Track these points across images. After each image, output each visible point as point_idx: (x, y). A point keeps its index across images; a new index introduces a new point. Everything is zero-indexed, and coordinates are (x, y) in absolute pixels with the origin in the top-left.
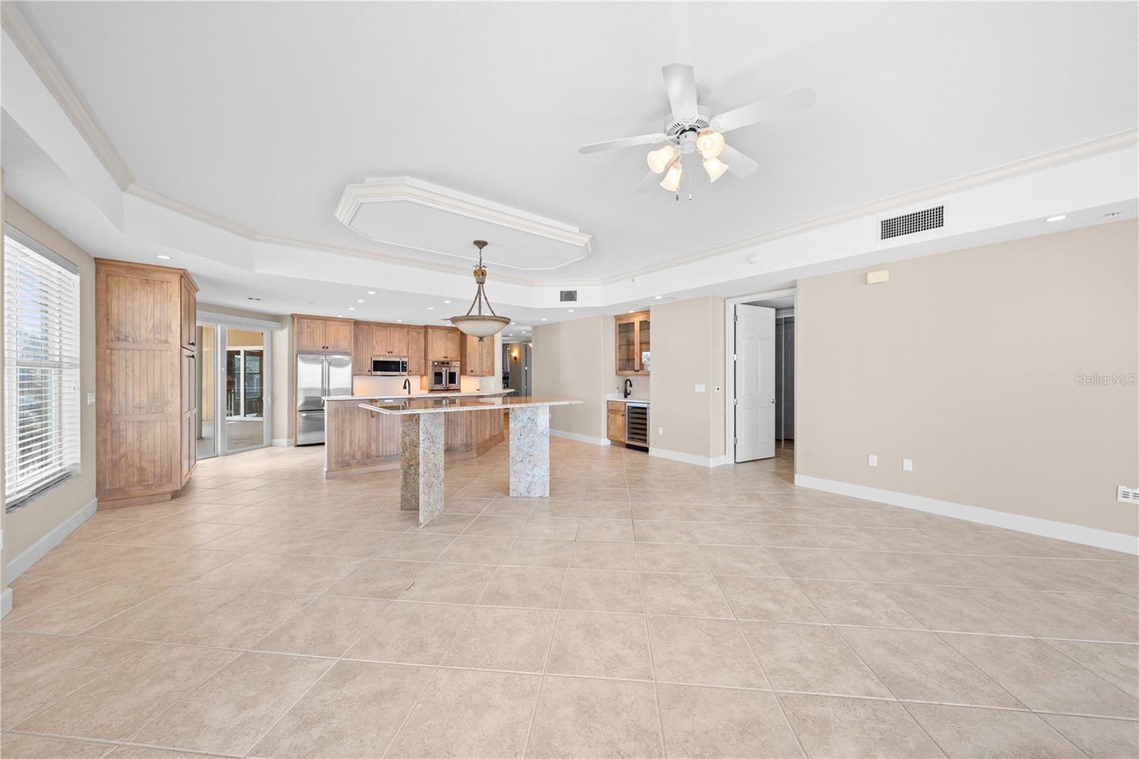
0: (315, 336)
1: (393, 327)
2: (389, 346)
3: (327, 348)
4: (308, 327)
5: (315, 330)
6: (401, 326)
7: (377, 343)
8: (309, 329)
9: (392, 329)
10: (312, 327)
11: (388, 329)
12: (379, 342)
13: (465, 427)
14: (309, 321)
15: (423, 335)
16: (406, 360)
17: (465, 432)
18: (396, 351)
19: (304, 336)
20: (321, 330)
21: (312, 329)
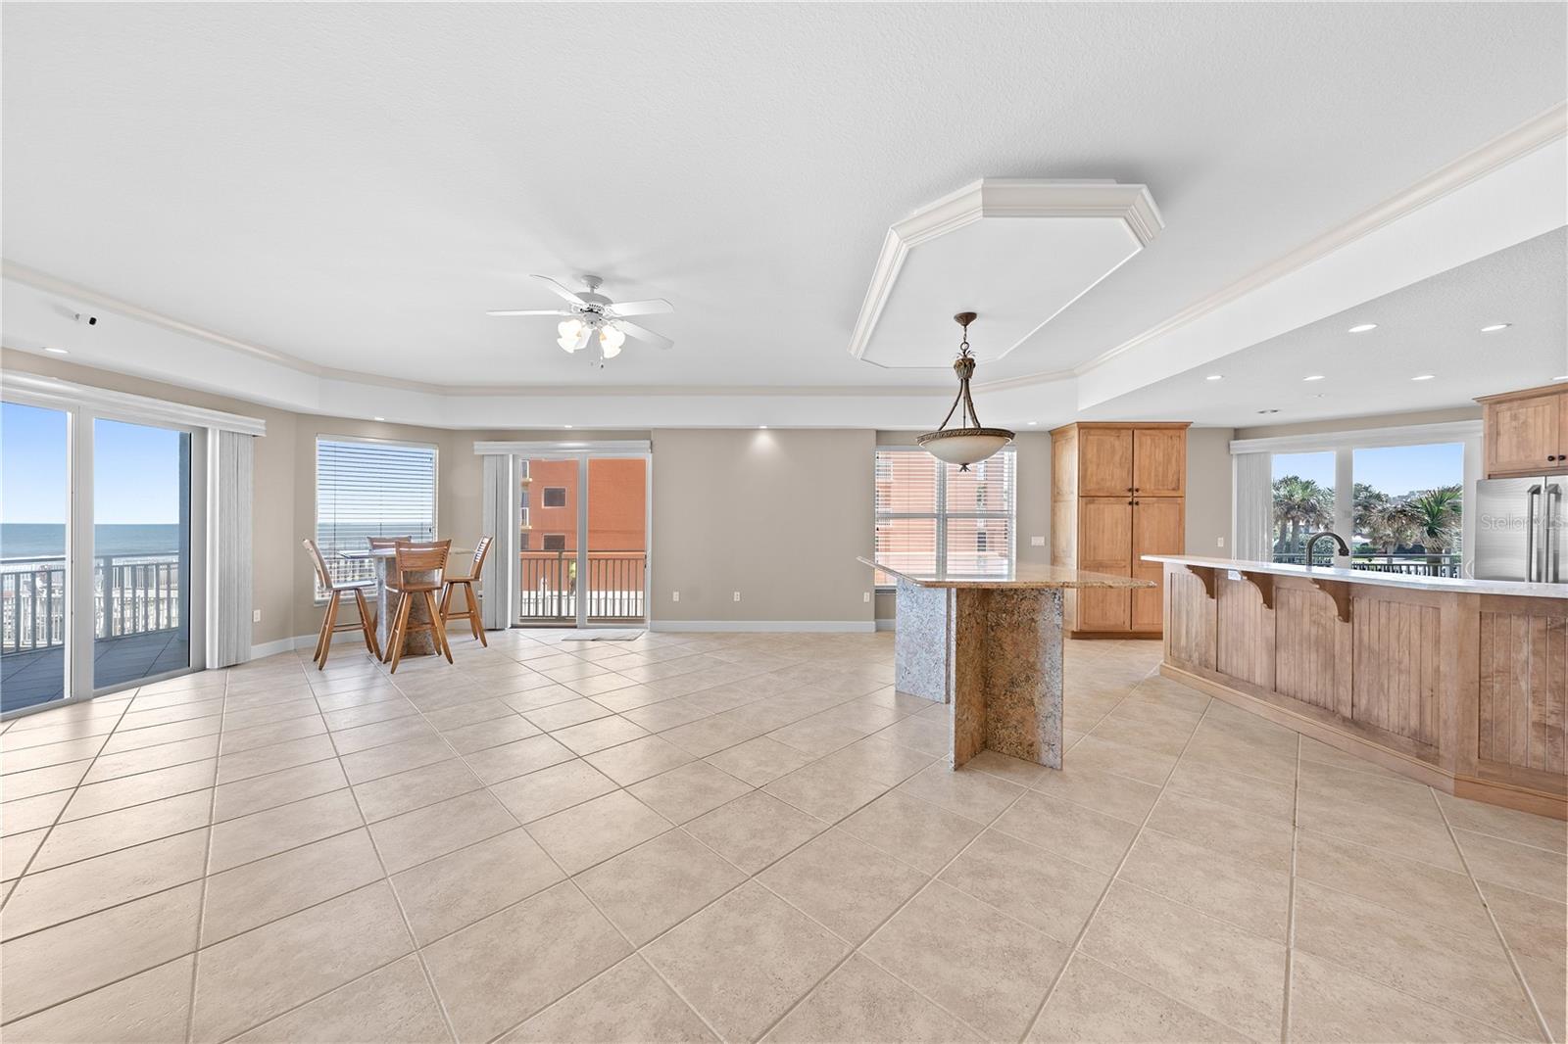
0: (1531, 437)
3: (1563, 458)
4: (1515, 417)
5: (1531, 421)
8: (1514, 424)
10: (1522, 418)
13: (1414, 679)
17: (1414, 697)
19: (1504, 440)
20: (1548, 419)
21: (1525, 423)
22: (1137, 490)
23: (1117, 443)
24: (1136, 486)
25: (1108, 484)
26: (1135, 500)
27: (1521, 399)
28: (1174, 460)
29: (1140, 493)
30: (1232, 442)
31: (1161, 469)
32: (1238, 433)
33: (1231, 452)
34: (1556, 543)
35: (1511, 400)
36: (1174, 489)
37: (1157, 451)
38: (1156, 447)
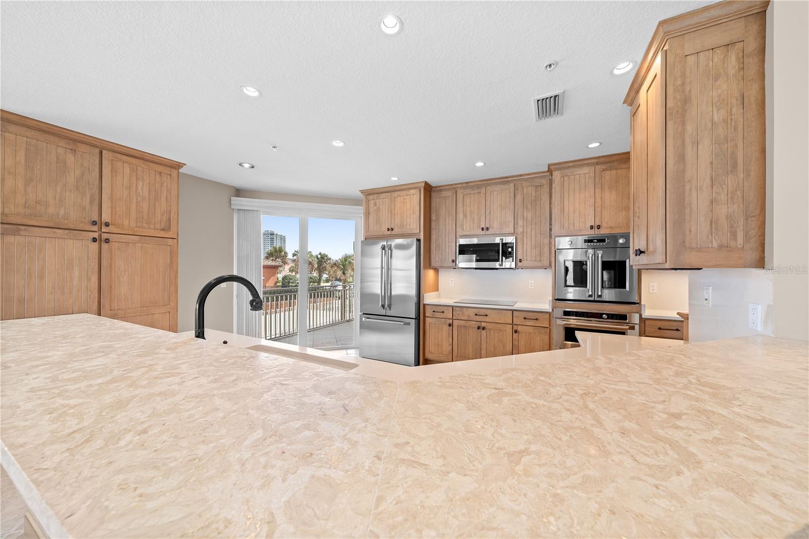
0: (381, 216)
1: (488, 185)
2: (483, 219)
3: (392, 229)
4: (375, 204)
5: (381, 207)
6: (504, 181)
7: (465, 216)
8: (375, 208)
9: (489, 188)
10: (378, 204)
11: (483, 191)
12: (468, 214)
14: (376, 196)
15: (546, 189)
16: (510, 239)
18: (495, 226)
19: (371, 217)
20: (387, 207)
21: (379, 208)
22: (107, 225)
23: (70, 159)
24: (106, 217)
25: (51, 210)
26: (104, 236)
27: (377, 193)
28: (163, 199)
29: (111, 228)
30: (232, 198)
31: (145, 206)
32: (239, 192)
33: (232, 207)
34: (391, 278)
35: (374, 194)
36: (163, 230)
37: (140, 183)
38: (137, 179)
